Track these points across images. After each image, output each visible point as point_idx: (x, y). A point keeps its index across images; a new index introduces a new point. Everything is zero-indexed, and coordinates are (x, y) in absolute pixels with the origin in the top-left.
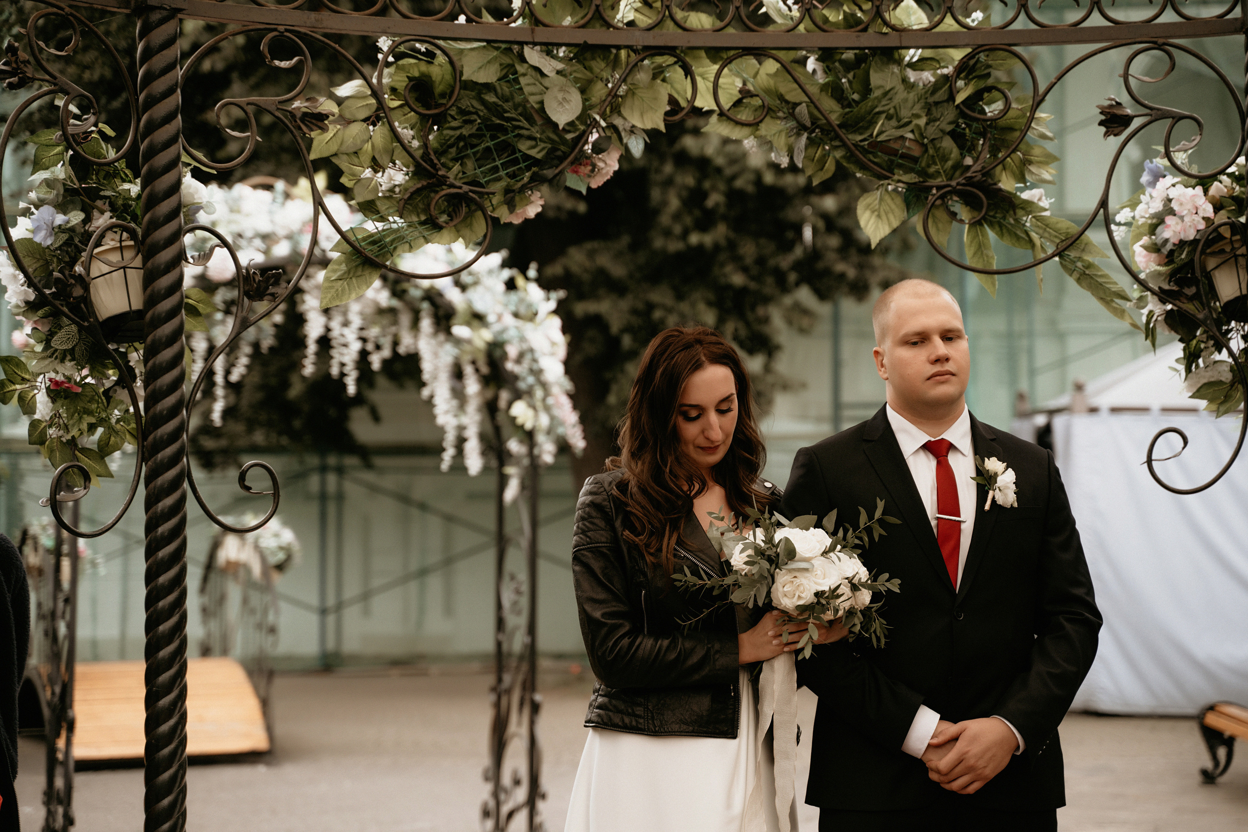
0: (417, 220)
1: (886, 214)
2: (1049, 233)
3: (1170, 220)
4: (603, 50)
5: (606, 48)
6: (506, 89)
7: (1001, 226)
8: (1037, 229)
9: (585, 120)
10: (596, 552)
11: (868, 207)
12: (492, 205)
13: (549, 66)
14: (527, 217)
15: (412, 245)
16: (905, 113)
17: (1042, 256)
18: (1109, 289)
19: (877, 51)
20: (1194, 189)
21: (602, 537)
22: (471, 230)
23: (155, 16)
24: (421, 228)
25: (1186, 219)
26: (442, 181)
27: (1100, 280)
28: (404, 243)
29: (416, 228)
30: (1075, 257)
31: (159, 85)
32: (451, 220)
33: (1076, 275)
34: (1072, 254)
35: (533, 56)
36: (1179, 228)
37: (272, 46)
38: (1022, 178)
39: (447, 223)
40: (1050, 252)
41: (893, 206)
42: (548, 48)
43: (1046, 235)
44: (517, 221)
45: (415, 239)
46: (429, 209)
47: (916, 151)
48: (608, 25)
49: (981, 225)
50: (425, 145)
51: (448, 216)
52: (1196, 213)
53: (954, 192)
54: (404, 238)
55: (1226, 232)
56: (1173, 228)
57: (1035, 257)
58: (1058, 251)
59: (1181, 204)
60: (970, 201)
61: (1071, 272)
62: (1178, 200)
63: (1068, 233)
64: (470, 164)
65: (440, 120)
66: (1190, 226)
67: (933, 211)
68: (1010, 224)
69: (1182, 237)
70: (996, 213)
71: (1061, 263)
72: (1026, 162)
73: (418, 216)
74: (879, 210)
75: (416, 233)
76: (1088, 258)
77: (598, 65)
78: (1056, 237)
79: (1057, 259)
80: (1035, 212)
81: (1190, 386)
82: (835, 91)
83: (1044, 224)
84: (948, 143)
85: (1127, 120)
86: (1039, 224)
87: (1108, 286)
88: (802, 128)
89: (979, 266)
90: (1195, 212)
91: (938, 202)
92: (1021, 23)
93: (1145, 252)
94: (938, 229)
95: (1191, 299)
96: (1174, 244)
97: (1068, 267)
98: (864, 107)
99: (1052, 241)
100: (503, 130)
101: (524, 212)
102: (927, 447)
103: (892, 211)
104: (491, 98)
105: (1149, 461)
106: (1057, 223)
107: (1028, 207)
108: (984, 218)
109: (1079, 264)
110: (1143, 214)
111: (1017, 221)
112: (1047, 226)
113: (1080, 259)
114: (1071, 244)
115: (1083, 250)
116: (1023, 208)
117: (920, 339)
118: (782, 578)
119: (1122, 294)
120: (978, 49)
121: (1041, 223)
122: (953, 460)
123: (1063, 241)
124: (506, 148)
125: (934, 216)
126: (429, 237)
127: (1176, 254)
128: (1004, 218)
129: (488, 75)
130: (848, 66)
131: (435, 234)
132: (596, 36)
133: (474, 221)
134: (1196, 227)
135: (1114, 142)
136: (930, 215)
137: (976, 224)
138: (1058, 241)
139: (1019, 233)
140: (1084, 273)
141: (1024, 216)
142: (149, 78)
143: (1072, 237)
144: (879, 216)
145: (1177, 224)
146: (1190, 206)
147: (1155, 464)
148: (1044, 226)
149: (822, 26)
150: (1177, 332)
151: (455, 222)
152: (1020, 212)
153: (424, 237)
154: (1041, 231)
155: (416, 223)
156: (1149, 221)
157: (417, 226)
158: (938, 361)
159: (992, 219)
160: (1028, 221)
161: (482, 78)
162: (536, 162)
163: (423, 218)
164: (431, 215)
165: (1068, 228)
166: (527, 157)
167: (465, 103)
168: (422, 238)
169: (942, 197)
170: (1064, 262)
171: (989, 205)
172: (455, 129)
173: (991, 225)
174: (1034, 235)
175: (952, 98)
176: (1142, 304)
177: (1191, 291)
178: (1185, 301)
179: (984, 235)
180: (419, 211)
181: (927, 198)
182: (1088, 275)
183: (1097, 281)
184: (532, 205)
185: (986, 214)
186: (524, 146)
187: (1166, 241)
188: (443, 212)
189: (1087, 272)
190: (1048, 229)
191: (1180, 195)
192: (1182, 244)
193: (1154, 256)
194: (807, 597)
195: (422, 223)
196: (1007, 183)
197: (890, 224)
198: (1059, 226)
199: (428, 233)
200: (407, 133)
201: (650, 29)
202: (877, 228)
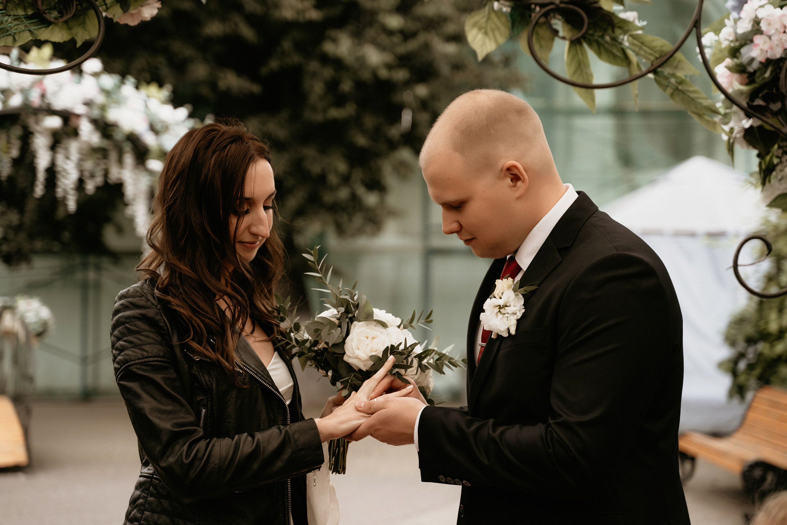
0: (23, 13)
1: (493, 31)
2: (645, 51)
3: (758, 39)
7: (599, 44)
8: (634, 48)
11: (475, 25)
12: (106, 4)
14: (144, 19)
15: (16, 37)
17: (636, 73)
18: (700, 104)
20: (782, 9)
22: (84, 28)
24: (27, 22)
25: (773, 38)
27: (692, 95)
28: (7, 35)
29: (23, 21)
30: (669, 74)
32: (62, 17)
33: (669, 91)
34: (666, 71)
36: (766, 47)
39: (56, 19)
40: (644, 69)
41: (499, 24)
43: (642, 52)
44: (133, 22)
45: (20, 32)
46: (37, 4)
49: (581, 44)
51: (59, 12)
52: (785, 32)
53: (557, 9)
54: (8, 31)
56: (761, 46)
57: (630, 72)
58: (653, 68)
59: (769, 24)
60: (572, 19)
61: (664, 87)
62: (767, 20)
63: (662, 51)
66: (777, 45)
67: (537, 28)
68: (607, 42)
69: (769, 55)
70: (595, 32)
71: (655, 79)
73: (25, 9)
74: (485, 28)
75: (22, 27)
76: (680, 74)
78: (651, 54)
79: (651, 76)
80: (631, 31)
81: (766, 197)
83: (640, 42)
86: (636, 42)
87: (700, 101)
89: (580, 81)
90: (782, 31)
91: (542, 20)
93: (728, 72)
94: (541, 46)
95: (775, 114)
96: (761, 63)
97: (662, 83)
99: (647, 59)
101: (139, 13)
103: (498, 29)
105: (735, 266)
106: (653, 41)
107: (624, 26)
108: (584, 37)
109: (673, 80)
110: (727, 38)
111: (614, 39)
112: (643, 43)
113: (673, 75)
114: (665, 62)
115: (676, 68)
116: (620, 28)
119: (713, 108)
121: (638, 41)
123: (657, 58)
125: (537, 34)
126: (36, 32)
127: (758, 74)
128: (602, 37)
131: (43, 29)
133: (87, 21)
134: (783, 46)
136: (534, 33)
137: (575, 43)
138: (652, 58)
139: (615, 51)
140: (677, 89)
141: (621, 34)
143: (665, 55)
144: (486, 33)
145: (765, 43)
146: (778, 26)
147: (740, 269)
148: (640, 45)
150: (755, 147)
151: (65, 18)
152: (618, 31)
153: (30, 31)
154: (637, 49)
155: (22, 17)
156: (732, 45)
157: (24, 20)
159: (591, 38)
160: (626, 41)
163: (30, 12)
164: (38, 9)
165: (662, 46)
168: (27, 32)
169: (546, 15)
170: (658, 78)
171: (589, 24)
173: (590, 44)
174: (630, 53)
176: (726, 120)
177: (776, 107)
178: (770, 116)
179: (584, 54)
180: (27, 5)
181: (530, 16)
182: (681, 90)
183: (689, 97)
184: (148, 7)
185: (586, 32)
187: (752, 60)
188: (54, 8)
189: (680, 87)
190: (644, 47)
191: (768, 16)
192: (769, 62)
193: (736, 76)
195: (28, 18)
196: (605, 3)
197: (496, 41)
198: (654, 44)
199: (35, 28)
202: (484, 44)
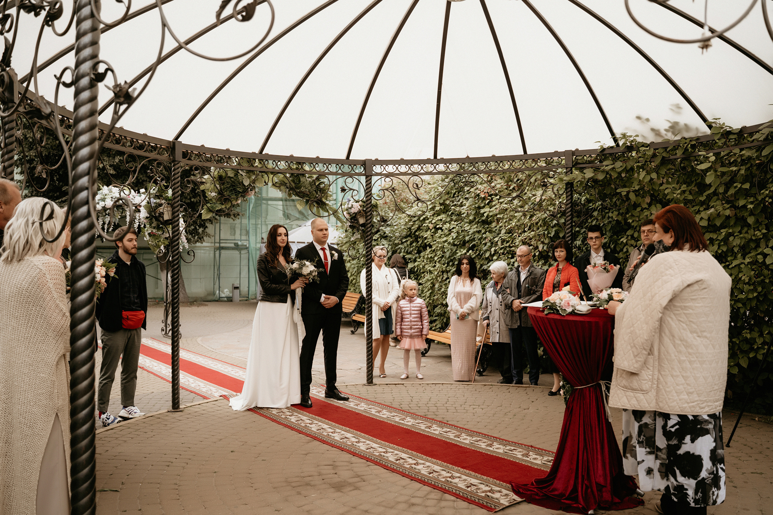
4: (252, 171)
5: (253, 171)
6: (235, 178)
9: (250, 185)
10: (262, 269)
13: (244, 174)
16: (307, 186)
17: (331, 214)
19: (301, 174)
20: (357, 203)
21: (263, 266)
23: (176, 163)
25: (355, 208)
26: (224, 196)
31: (176, 176)
33: (336, 218)
34: (336, 214)
35: (240, 171)
37: (195, 168)
38: (326, 199)
42: (242, 170)
43: (331, 210)
47: (309, 194)
48: (253, 166)
49: (319, 208)
50: (221, 188)
52: (357, 208)
53: (315, 201)
55: (362, 211)
57: (329, 214)
58: (333, 213)
59: (354, 206)
60: (317, 203)
64: (228, 192)
65: (223, 184)
67: (311, 205)
72: (327, 196)
77: (251, 174)
78: (333, 211)
79: (333, 215)
82: (293, 181)
83: (331, 208)
84: (314, 192)
85: (345, 190)
87: (341, 219)
88: (287, 188)
92: (327, 171)
93: (346, 214)
94: (312, 208)
97: (335, 216)
98: (299, 185)
100: (234, 186)
102: (321, 249)
104: (233, 180)
106: (333, 208)
109: (337, 216)
111: (326, 207)
115: (338, 213)
116: (327, 205)
117: (321, 230)
118: (304, 268)
119: (344, 222)
120: (320, 175)
122: (326, 251)
124: (234, 189)
127: (353, 215)
128: (323, 207)
129: (232, 175)
130: (295, 176)
132: (251, 169)
134: (356, 210)
135: (343, 194)
139: (326, 209)
140: (338, 218)
142: (174, 175)
143: (336, 211)
145: (353, 209)
146: (356, 206)
149: (291, 169)
150: (351, 229)
155: (219, 204)
156: (347, 208)
158: (325, 234)
160: (328, 207)
161: (231, 176)
162: (241, 192)
163: (220, 202)
164: (222, 202)
165: (335, 209)
166: (239, 191)
167: (228, 180)
169: (312, 202)
171: (321, 204)
172: (226, 185)
173: (321, 208)
174: (329, 210)
175: (315, 184)
177: (356, 222)
179: (320, 210)
181: (310, 202)
185: (320, 206)
186: (238, 189)
187: (351, 212)
191: (355, 204)
192: (354, 213)
193: (349, 215)
194: (309, 272)
196: (324, 200)
200: (218, 186)
201: (261, 168)
